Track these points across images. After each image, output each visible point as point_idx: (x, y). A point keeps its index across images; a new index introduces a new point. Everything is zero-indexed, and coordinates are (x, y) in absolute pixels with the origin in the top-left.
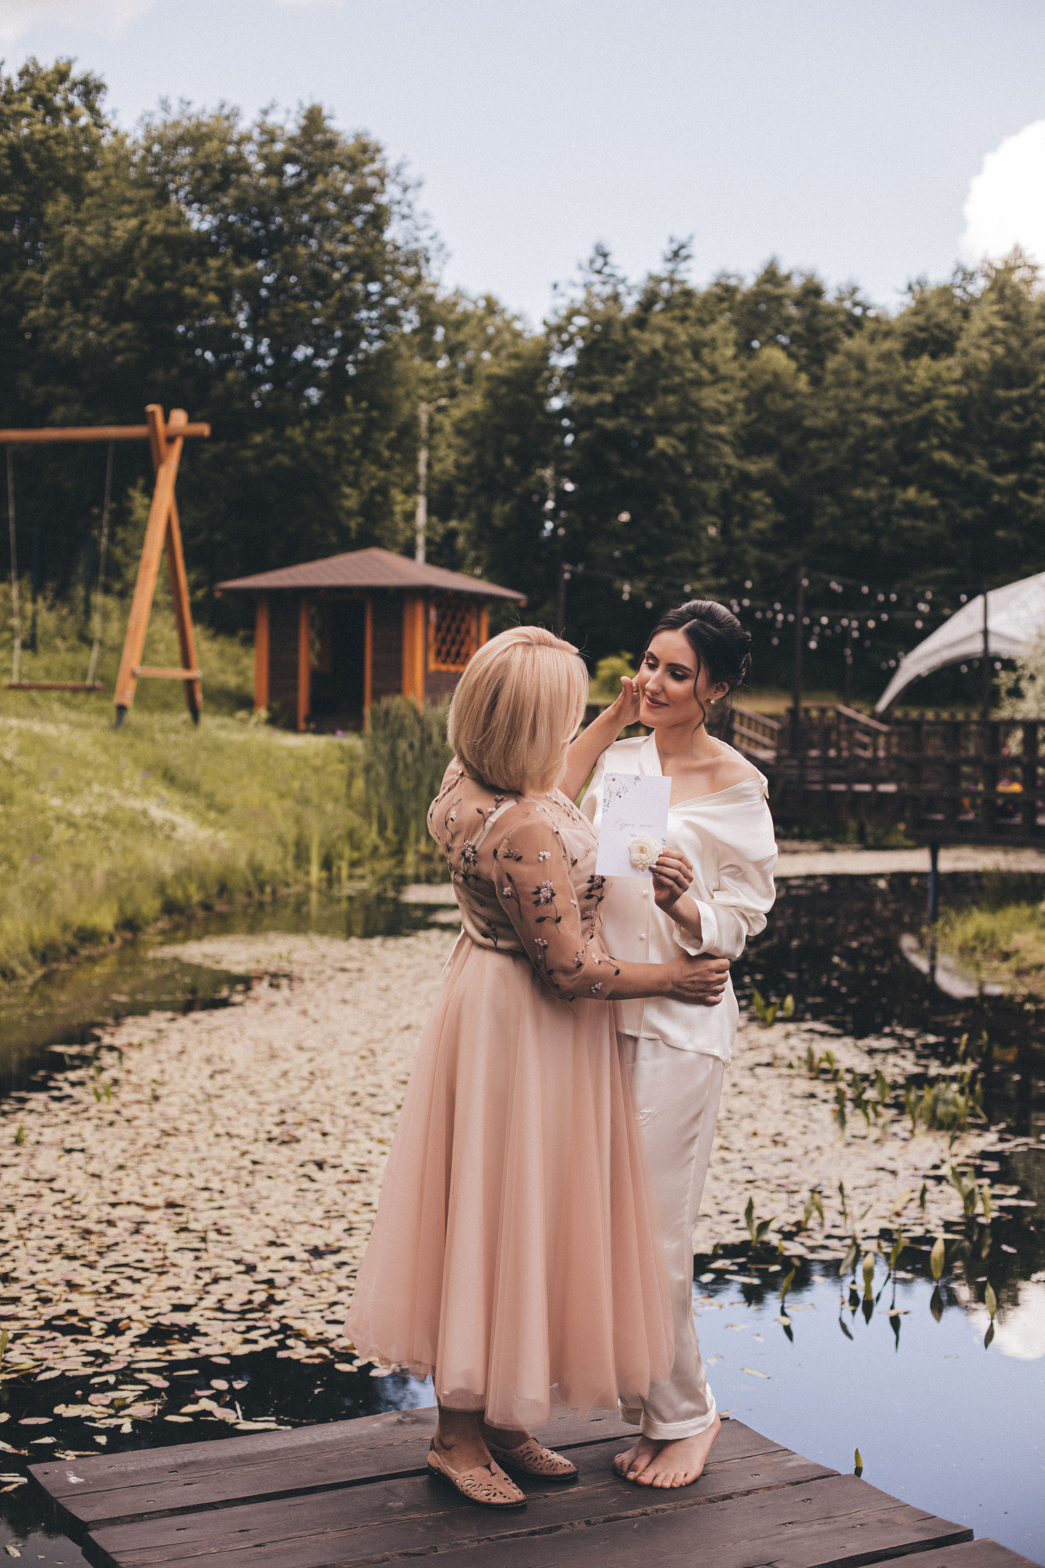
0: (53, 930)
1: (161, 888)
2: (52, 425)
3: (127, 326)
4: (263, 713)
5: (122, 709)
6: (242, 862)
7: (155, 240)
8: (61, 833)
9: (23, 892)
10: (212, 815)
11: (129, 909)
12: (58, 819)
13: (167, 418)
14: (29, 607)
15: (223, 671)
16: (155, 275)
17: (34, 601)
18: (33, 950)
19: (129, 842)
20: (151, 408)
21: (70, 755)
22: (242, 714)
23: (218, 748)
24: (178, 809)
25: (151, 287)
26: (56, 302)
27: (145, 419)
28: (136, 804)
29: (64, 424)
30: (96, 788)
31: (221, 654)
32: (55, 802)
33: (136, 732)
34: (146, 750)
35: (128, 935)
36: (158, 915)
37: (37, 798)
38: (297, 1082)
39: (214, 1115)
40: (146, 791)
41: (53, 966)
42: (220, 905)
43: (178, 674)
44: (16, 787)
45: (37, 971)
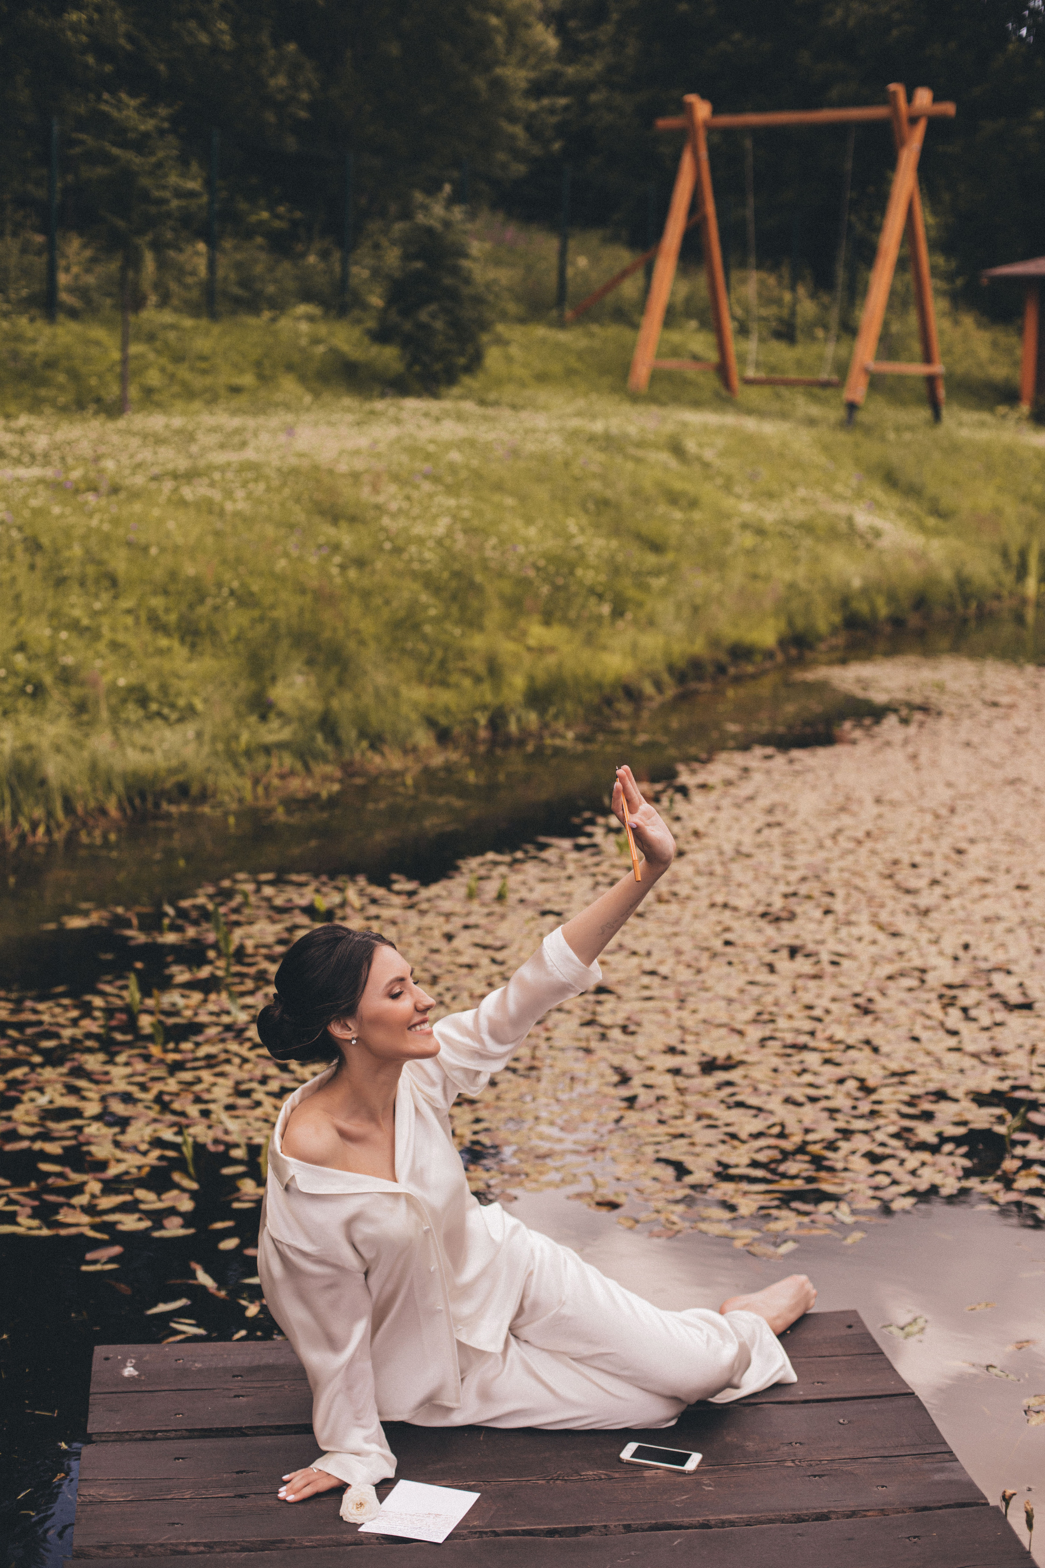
0: (699, 647)
1: (845, 602)
2: (832, 105)
4: (1025, 408)
5: (852, 407)
6: (947, 575)
8: (743, 541)
9: (679, 606)
10: (931, 521)
11: (800, 623)
12: (745, 526)
13: (910, 99)
14: (787, 297)
15: (992, 362)
17: (793, 289)
18: (671, 668)
19: (821, 549)
20: (893, 87)
21: (781, 455)
22: (1002, 409)
23: (954, 449)
24: (892, 515)
27: (888, 100)
28: (841, 509)
29: (843, 103)
30: (802, 492)
31: (995, 344)
32: (747, 508)
33: (868, 430)
34: (873, 450)
35: (793, 652)
36: (834, 630)
37: (728, 503)
38: (844, 843)
39: (727, 879)
40: (859, 494)
41: (693, 685)
42: (914, 621)
43: (918, 369)
44: (708, 491)
45: (671, 691)
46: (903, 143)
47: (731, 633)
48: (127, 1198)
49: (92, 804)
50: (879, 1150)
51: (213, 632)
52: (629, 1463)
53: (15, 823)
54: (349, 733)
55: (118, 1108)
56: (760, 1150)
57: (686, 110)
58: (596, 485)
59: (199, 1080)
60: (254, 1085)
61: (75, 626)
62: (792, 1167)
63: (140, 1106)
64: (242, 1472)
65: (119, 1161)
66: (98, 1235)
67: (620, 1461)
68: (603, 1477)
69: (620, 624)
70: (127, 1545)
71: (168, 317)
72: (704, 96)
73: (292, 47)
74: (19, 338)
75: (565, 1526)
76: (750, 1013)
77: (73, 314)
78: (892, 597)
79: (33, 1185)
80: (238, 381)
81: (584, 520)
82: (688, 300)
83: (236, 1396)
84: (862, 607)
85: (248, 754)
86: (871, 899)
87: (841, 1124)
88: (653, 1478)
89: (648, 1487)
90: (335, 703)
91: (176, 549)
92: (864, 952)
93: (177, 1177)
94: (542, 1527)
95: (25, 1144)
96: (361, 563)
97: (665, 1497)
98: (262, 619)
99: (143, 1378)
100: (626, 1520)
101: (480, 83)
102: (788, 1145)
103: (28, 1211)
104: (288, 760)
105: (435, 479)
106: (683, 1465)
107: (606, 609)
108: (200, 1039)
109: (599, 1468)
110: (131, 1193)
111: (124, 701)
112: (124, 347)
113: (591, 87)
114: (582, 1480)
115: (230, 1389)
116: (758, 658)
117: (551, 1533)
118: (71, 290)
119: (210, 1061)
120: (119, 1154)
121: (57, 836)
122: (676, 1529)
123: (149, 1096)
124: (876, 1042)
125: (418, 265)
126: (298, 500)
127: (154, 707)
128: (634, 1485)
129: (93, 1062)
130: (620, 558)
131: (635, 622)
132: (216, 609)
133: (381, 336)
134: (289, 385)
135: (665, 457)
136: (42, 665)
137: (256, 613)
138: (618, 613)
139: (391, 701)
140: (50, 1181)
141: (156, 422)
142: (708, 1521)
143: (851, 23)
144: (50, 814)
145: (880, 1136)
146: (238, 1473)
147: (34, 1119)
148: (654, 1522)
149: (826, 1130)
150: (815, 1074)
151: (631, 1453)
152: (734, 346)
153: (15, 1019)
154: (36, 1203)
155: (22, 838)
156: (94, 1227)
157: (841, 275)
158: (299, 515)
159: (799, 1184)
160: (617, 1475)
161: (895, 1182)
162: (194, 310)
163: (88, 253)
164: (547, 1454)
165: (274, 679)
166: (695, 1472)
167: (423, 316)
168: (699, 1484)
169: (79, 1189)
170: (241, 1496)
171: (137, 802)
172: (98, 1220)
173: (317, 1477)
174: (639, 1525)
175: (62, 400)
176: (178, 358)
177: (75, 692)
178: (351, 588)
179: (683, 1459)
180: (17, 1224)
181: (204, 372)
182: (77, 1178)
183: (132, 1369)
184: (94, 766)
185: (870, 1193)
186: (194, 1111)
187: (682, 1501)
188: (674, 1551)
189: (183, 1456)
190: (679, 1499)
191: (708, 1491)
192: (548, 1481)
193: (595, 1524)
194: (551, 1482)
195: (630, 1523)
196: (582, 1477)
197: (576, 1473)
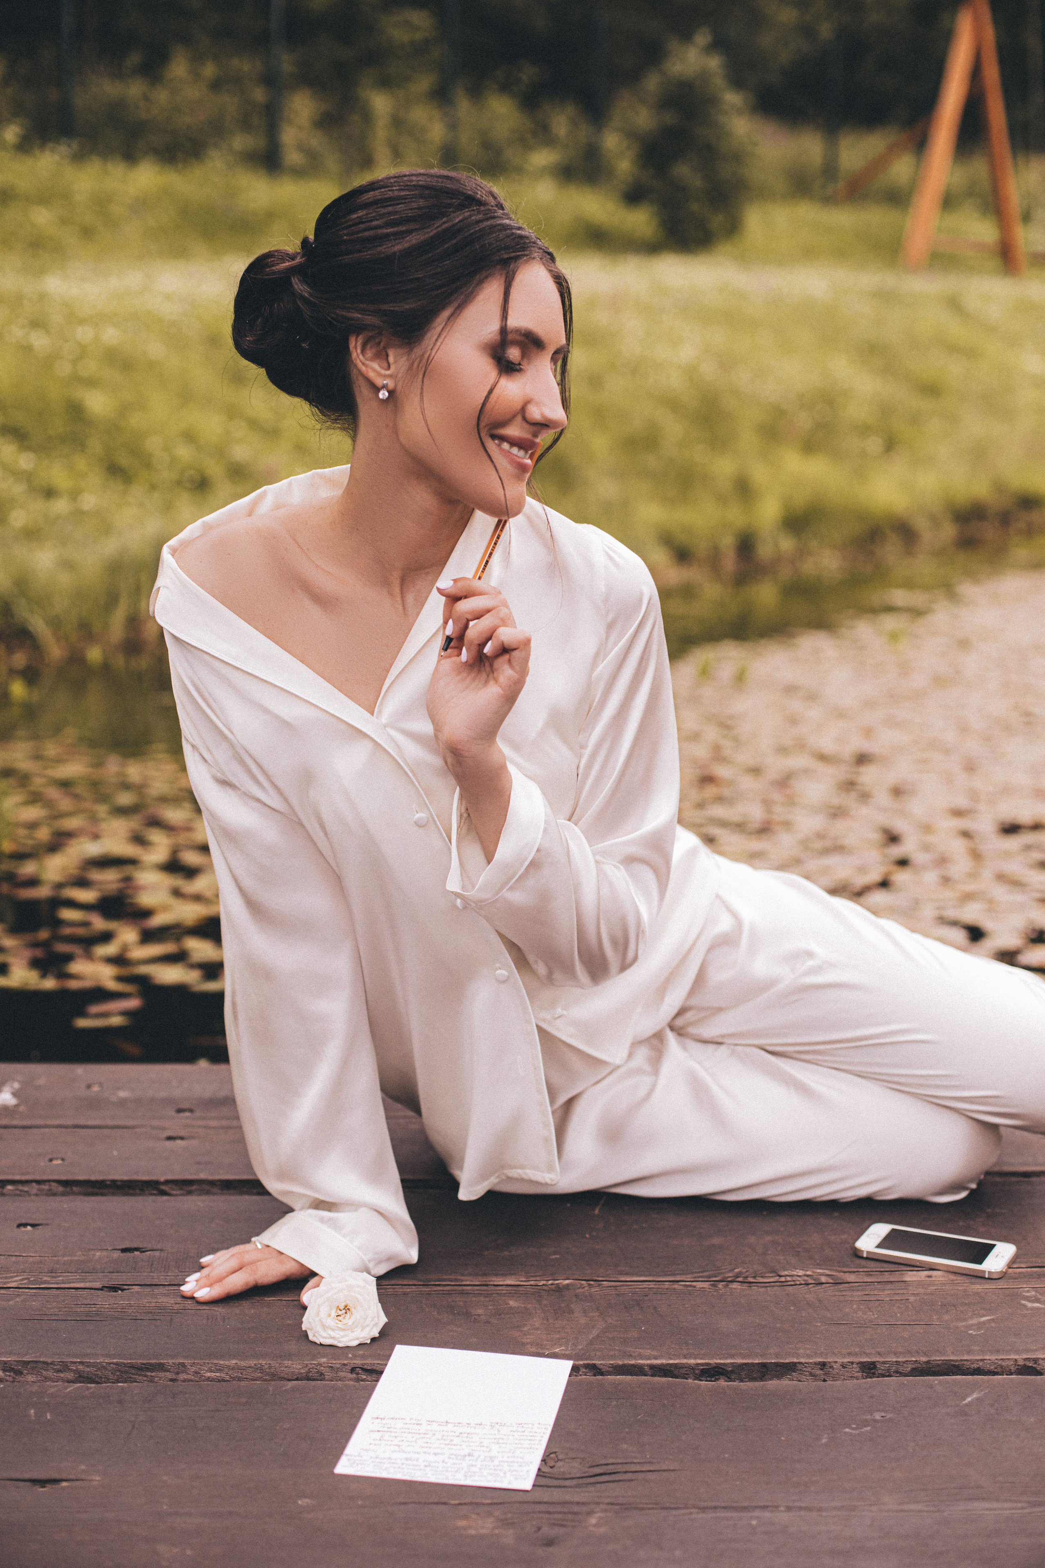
32: (1035, 364)
41: (975, 528)
44: (989, 346)
45: (949, 531)
47: (1019, 483)
52: (872, 1258)
64: (132, 1250)
67: (857, 1254)
68: (823, 1279)
69: (892, 459)
75: (739, 1361)
77: (298, 173)
82: (968, 184)
83: (170, 1138)
88: (920, 1284)
89: (912, 1299)
94: (692, 1361)
97: (946, 1317)
100: (867, 1355)
106: (980, 1261)
107: (875, 443)
109: (819, 1266)
114: (783, 1285)
115: (164, 1129)
117: (713, 1372)
118: (297, 147)
122: (972, 1374)
125: (674, 119)
128: (885, 1294)
133: (632, 197)
135: (941, 311)
142: (1036, 1361)
146: (124, 1250)
148: (924, 1359)
151: (878, 1240)
152: (1019, 231)
160: (851, 1278)
164: (716, 1241)
166: (1003, 1276)
167: (679, 171)
168: (1014, 1297)
170: (114, 1289)
173: (259, 1256)
174: (892, 1363)
179: (981, 1253)
183: (11, 1097)
187: (980, 1326)
188: (966, 1414)
189: (37, 1222)
190: (974, 1321)
191: (1033, 1309)
192: (715, 1284)
193: (803, 1360)
194: (720, 1285)
195: (874, 1360)
196: (783, 1279)
197: (771, 1272)
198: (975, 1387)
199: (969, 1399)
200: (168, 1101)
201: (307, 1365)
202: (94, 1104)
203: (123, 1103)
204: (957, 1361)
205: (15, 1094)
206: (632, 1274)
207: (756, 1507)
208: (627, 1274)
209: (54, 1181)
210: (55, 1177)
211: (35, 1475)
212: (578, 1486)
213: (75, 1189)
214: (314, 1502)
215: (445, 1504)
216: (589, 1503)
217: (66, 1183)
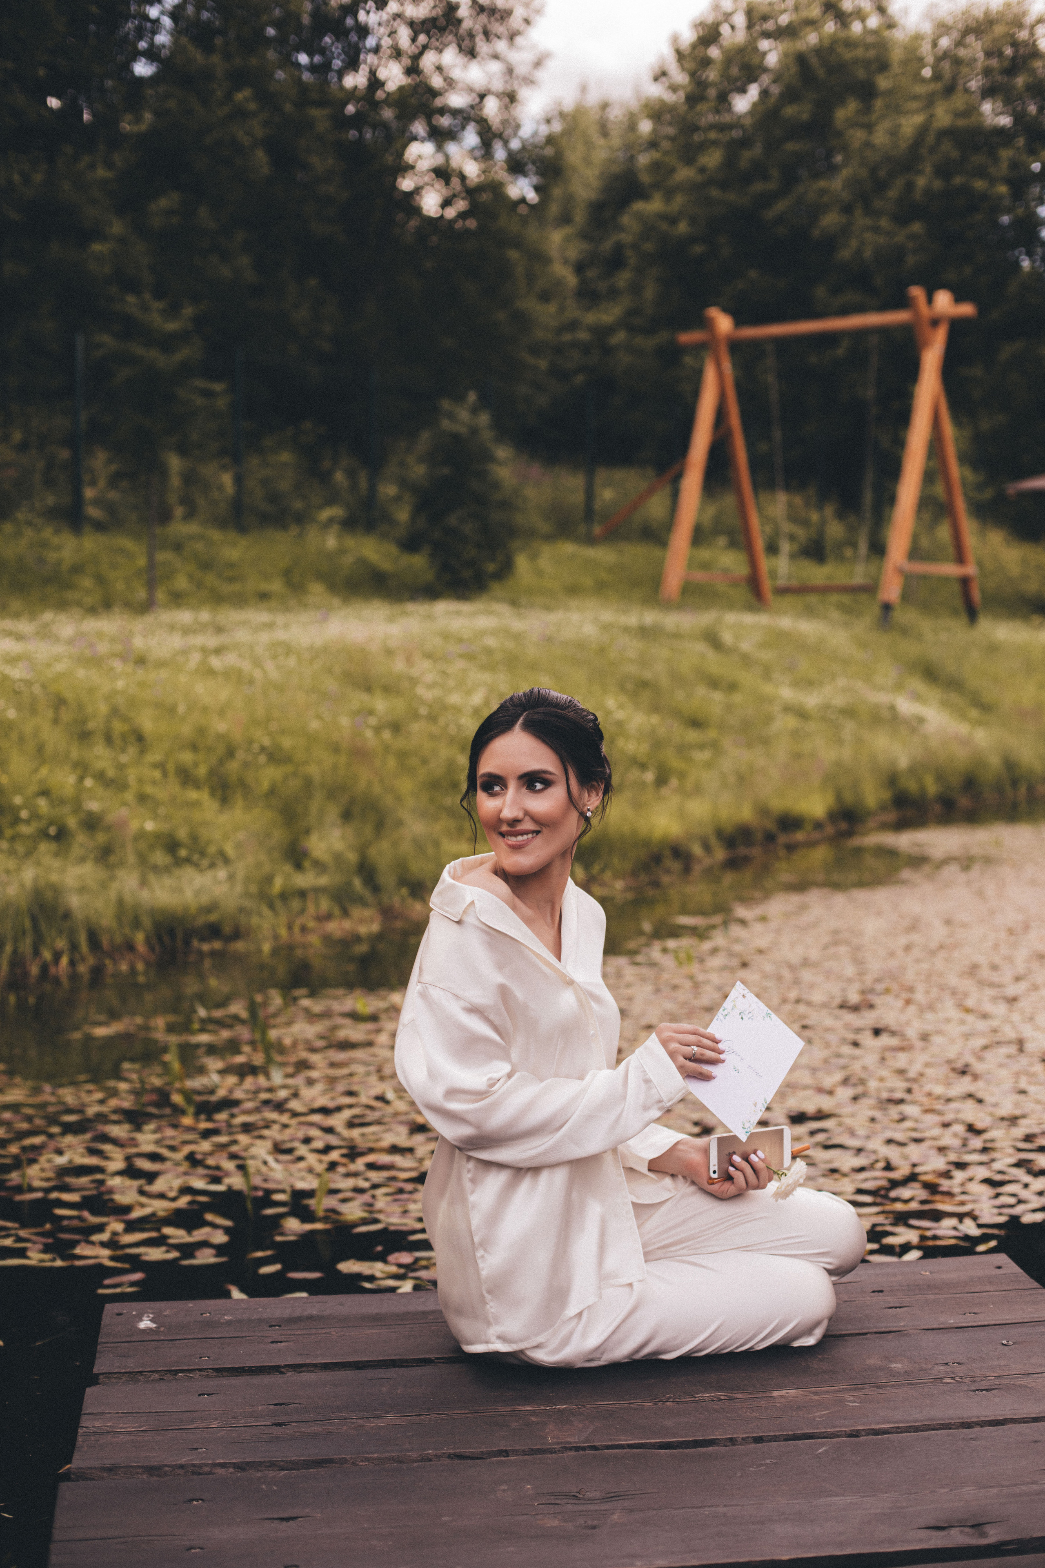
0: (746, 814)
1: (892, 779)
3: (917, 227)
5: (887, 608)
6: (995, 761)
7: (944, 133)
8: (784, 723)
9: (724, 777)
10: (974, 713)
11: (849, 797)
12: (786, 709)
13: (930, 300)
14: (815, 517)
16: (944, 171)
17: (820, 508)
18: (719, 833)
19: (865, 732)
20: (914, 290)
21: (819, 649)
23: (993, 649)
24: (934, 705)
25: (938, 184)
26: (847, 209)
27: (910, 304)
28: (883, 698)
30: (842, 682)
32: (787, 693)
33: (905, 631)
34: (911, 649)
35: (843, 826)
36: (883, 808)
37: (768, 689)
38: (916, 953)
39: (797, 982)
40: (899, 687)
41: (742, 851)
42: (964, 802)
43: (950, 569)
44: (746, 678)
45: (720, 854)
46: (926, 344)
47: (778, 804)
48: (154, 1234)
49: (119, 940)
50: (998, 1178)
51: (243, 786)
53: (36, 952)
54: (388, 879)
55: (145, 1165)
56: (866, 1180)
57: (706, 324)
58: (632, 669)
59: (235, 1142)
60: (296, 1144)
61: (100, 777)
62: (905, 1193)
63: (168, 1164)
64: (281, 1404)
65: (142, 1206)
66: (119, 1265)
68: (722, 1398)
69: (665, 791)
70: (138, 1467)
71: (192, 528)
72: (726, 310)
73: (313, 282)
74: (45, 545)
76: (838, 1076)
77: (99, 527)
78: (940, 777)
79: (48, 1226)
80: (265, 587)
81: (623, 698)
82: (717, 520)
83: (272, 1342)
84: (912, 786)
85: (284, 896)
86: (954, 993)
87: (953, 1157)
88: (782, 1397)
89: (778, 1405)
90: (372, 852)
91: (205, 710)
92: (955, 1030)
93: (209, 1217)
95: (39, 1195)
96: (396, 727)
98: (295, 774)
99: (162, 1329)
100: (756, 1433)
101: (501, 316)
102: (896, 1175)
103: (40, 1247)
104: (325, 904)
105: (470, 657)
107: (649, 776)
108: (235, 1110)
109: (717, 1391)
110: (158, 1230)
111: (152, 847)
112: (151, 557)
113: (610, 330)
114: (698, 1402)
115: (266, 1337)
116: (809, 827)
117: (666, 1446)
118: (96, 502)
119: (247, 1128)
120: (144, 1200)
121: (82, 969)
122: (821, 1438)
123: (179, 1156)
124: (980, 1095)
125: (446, 471)
126: (330, 671)
127: (183, 853)
128: (762, 1403)
129: (118, 1131)
130: (662, 731)
131: (681, 791)
132: (246, 765)
133: (410, 545)
134: (317, 589)
135: (701, 647)
136: (66, 809)
137: (289, 768)
138: (661, 781)
139: (430, 851)
140: (65, 1223)
141: (185, 616)
142: (858, 1430)
143: (868, 253)
144: (74, 947)
145: (997, 1166)
146: (275, 1405)
147: (51, 1174)
148: (791, 1433)
149: (939, 1163)
150: (916, 1121)
152: (765, 563)
153: (31, 1101)
154: (50, 1241)
155: (45, 968)
156: (112, 1258)
157: (868, 497)
158: (331, 685)
159: (914, 1206)
160: (739, 1396)
161: (1020, 1202)
162: (222, 523)
163: (113, 467)
164: (651, 1382)
165: (307, 832)
167: (452, 520)
168: (841, 1401)
169: (100, 1228)
170: (280, 1425)
171: (166, 940)
172: (120, 1253)
174: (772, 1436)
175: (89, 600)
176: (206, 565)
177: (101, 838)
178: (387, 749)
180: (28, 1258)
181: (231, 580)
182: (95, 1220)
183: (149, 1322)
184: (120, 902)
185: (996, 1211)
186: (229, 1165)
187: (821, 1416)
188: (820, 1458)
189: (210, 1393)
190: (818, 1414)
191: (852, 1406)
192: (656, 1403)
193: (719, 1437)
194: (660, 1404)
195: (761, 1435)
196: (697, 1399)
197: (689, 1395)
198: (823, 1445)
199: (820, 1451)
200: (261, 1321)
201: (421, 1455)
202: (209, 1324)
203: (229, 1323)
204: (811, 1433)
205: (152, 1321)
206: (604, 1401)
207: (706, 1506)
208: (600, 1401)
209: (210, 1369)
210: (211, 1367)
211: (281, 1516)
212: (602, 1503)
213: (224, 1373)
214: (451, 1518)
215: (528, 1514)
216: (610, 1510)
217: (217, 1370)
